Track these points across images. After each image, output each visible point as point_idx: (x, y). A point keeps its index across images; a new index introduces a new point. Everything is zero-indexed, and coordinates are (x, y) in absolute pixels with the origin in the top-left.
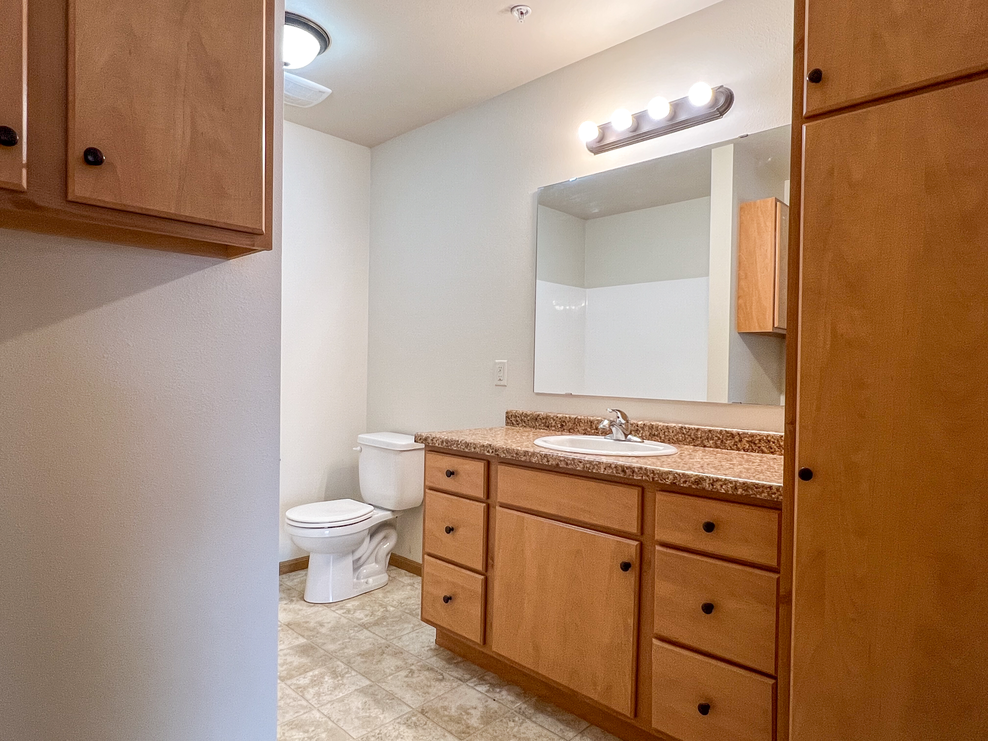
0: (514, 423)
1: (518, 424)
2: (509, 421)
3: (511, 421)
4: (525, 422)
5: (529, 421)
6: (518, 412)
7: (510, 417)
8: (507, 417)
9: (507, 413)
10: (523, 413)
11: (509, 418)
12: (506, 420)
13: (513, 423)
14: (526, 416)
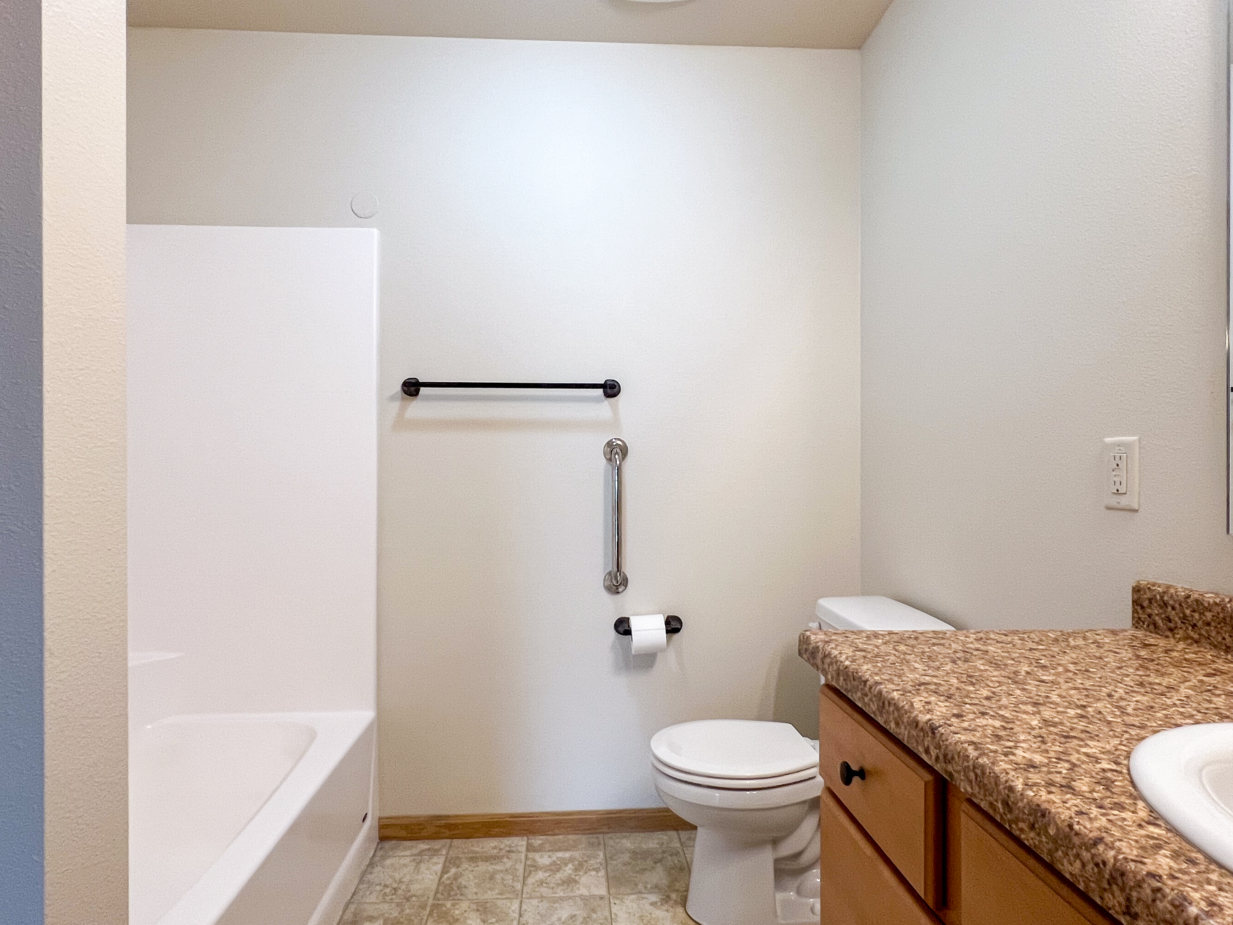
0: (1160, 623)
1: (1171, 630)
2: (1143, 616)
3: (1150, 616)
4: (1194, 626)
5: (1208, 624)
6: (1172, 591)
7: (1146, 604)
8: (1136, 603)
9: (1137, 590)
10: (1189, 597)
11: (1142, 607)
12: (1135, 611)
13: (1155, 624)
14: (1199, 606)
